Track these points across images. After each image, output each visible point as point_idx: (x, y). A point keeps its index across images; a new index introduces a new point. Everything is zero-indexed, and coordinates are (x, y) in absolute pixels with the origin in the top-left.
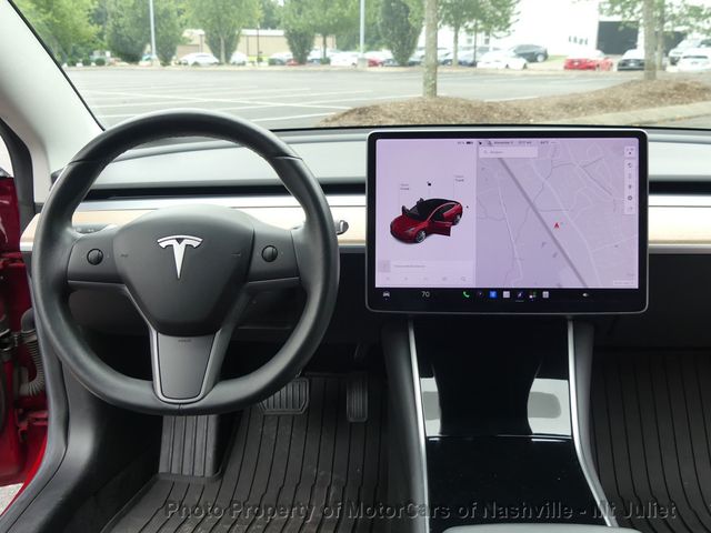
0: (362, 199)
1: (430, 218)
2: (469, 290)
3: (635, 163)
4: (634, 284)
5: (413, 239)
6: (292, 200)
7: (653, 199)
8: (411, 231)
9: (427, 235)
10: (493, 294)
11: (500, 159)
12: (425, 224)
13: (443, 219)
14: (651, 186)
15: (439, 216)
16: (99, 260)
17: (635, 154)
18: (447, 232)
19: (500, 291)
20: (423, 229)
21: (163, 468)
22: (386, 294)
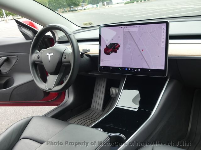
0: (98, 43)
1: (112, 48)
2: (121, 68)
3: (165, 31)
4: (163, 68)
5: (109, 54)
7: (170, 41)
8: (108, 51)
9: (112, 53)
10: (126, 69)
11: (129, 32)
13: (115, 48)
16: (39, 58)
17: (165, 28)
18: (116, 52)
19: (128, 68)
20: (111, 51)
21: (92, 107)
22: (103, 68)
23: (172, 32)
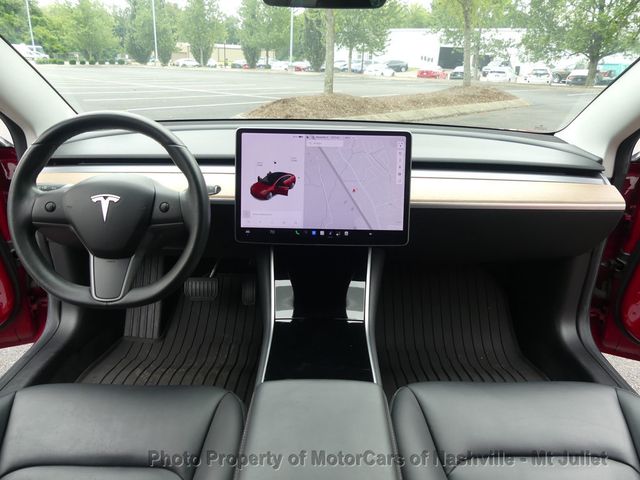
0: (232, 169)
1: (275, 185)
2: (299, 230)
3: (404, 152)
4: (400, 228)
5: (265, 197)
6: (175, 168)
7: (414, 173)
8: (264, 192)
9: (274, 195)
10: (314, 233)
11: (320, 148)
12: (272, 188)
13: (284, 185)
14: (412, 164)
15: (281, 183)
16: (53, 209)
17: (404, 146)
18: (286, 194)
19: (318, 231)
20: (271, 191)
21: (126, 333)
22: (248, 232)
23: (417, 154)
